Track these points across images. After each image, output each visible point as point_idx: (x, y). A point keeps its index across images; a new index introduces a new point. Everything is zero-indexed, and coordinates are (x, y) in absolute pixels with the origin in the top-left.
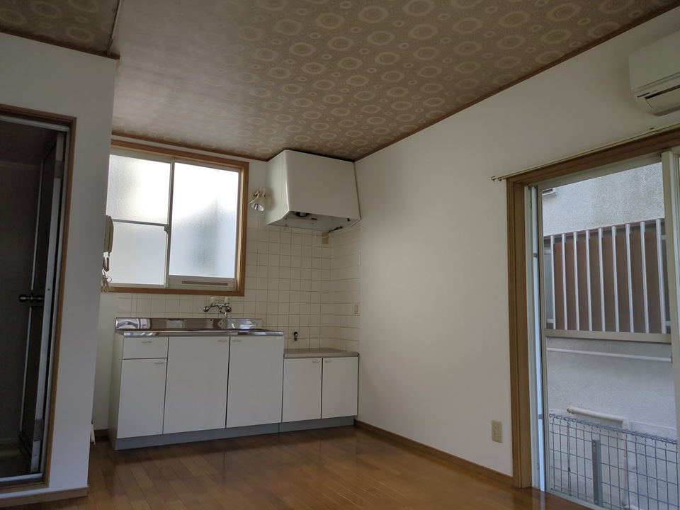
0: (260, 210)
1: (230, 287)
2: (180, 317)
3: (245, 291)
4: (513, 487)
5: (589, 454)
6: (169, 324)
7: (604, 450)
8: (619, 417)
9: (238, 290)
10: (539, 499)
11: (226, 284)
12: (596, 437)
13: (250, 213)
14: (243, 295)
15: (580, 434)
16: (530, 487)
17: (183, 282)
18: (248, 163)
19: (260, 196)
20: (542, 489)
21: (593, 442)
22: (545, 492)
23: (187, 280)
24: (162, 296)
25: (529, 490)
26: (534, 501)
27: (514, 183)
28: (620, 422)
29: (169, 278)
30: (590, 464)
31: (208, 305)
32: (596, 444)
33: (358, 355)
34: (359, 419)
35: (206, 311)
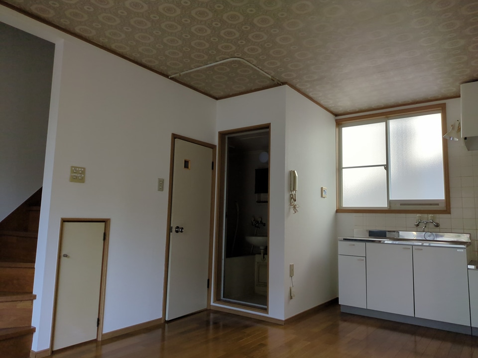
0: (455, 140)
3: (452, 209)
11: (438, 204)
13: (449, 144)
17: (401, 205)
18: (445, 103)
23: (404, 203)
29: (390, 202)
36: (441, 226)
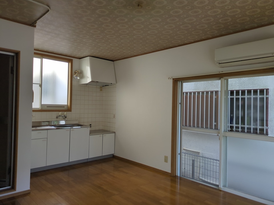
0: (77, 78)
1: (65, 108)
2: (47, 121)
3: (72, 109)
4: (171, 176)
5: (191, 164)
6: (43, 124)
7: (196, 162)
8: (199, 151)
9: (69, 109)
10: (178, 179)
11: (64, 107)
12: (193, 159)
13: (73, 79)
14: (71, 111)
15: (189, 158)
16: (176, 176)
17: (47, 107)
18: (72, 60)
19: (78, 73)
20: (179, 175)
21: (193, 160)
22: (180, 177)
23: (49, 106)
24: (40, 113)
25: (176, 177)
26: (177, 179)
27: (175, 80)
28: (199, 153)
29: (42, 105)
30: (191, 167)
31: (58, 115)
32: (193, 161)
33: (115, 133)
34: (115, 155)
35: (57, 118)
36: (67, 118)
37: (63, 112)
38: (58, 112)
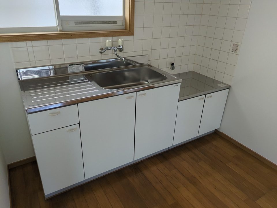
2: (79, 62)
3: (135, 29)
6: (70, 69)
9: (128, 28)
14: (133, 34)
31: (103, 47)
33: (229, 88)
35: (101, 53)
37: (115, 38)
38: (103, 39)
